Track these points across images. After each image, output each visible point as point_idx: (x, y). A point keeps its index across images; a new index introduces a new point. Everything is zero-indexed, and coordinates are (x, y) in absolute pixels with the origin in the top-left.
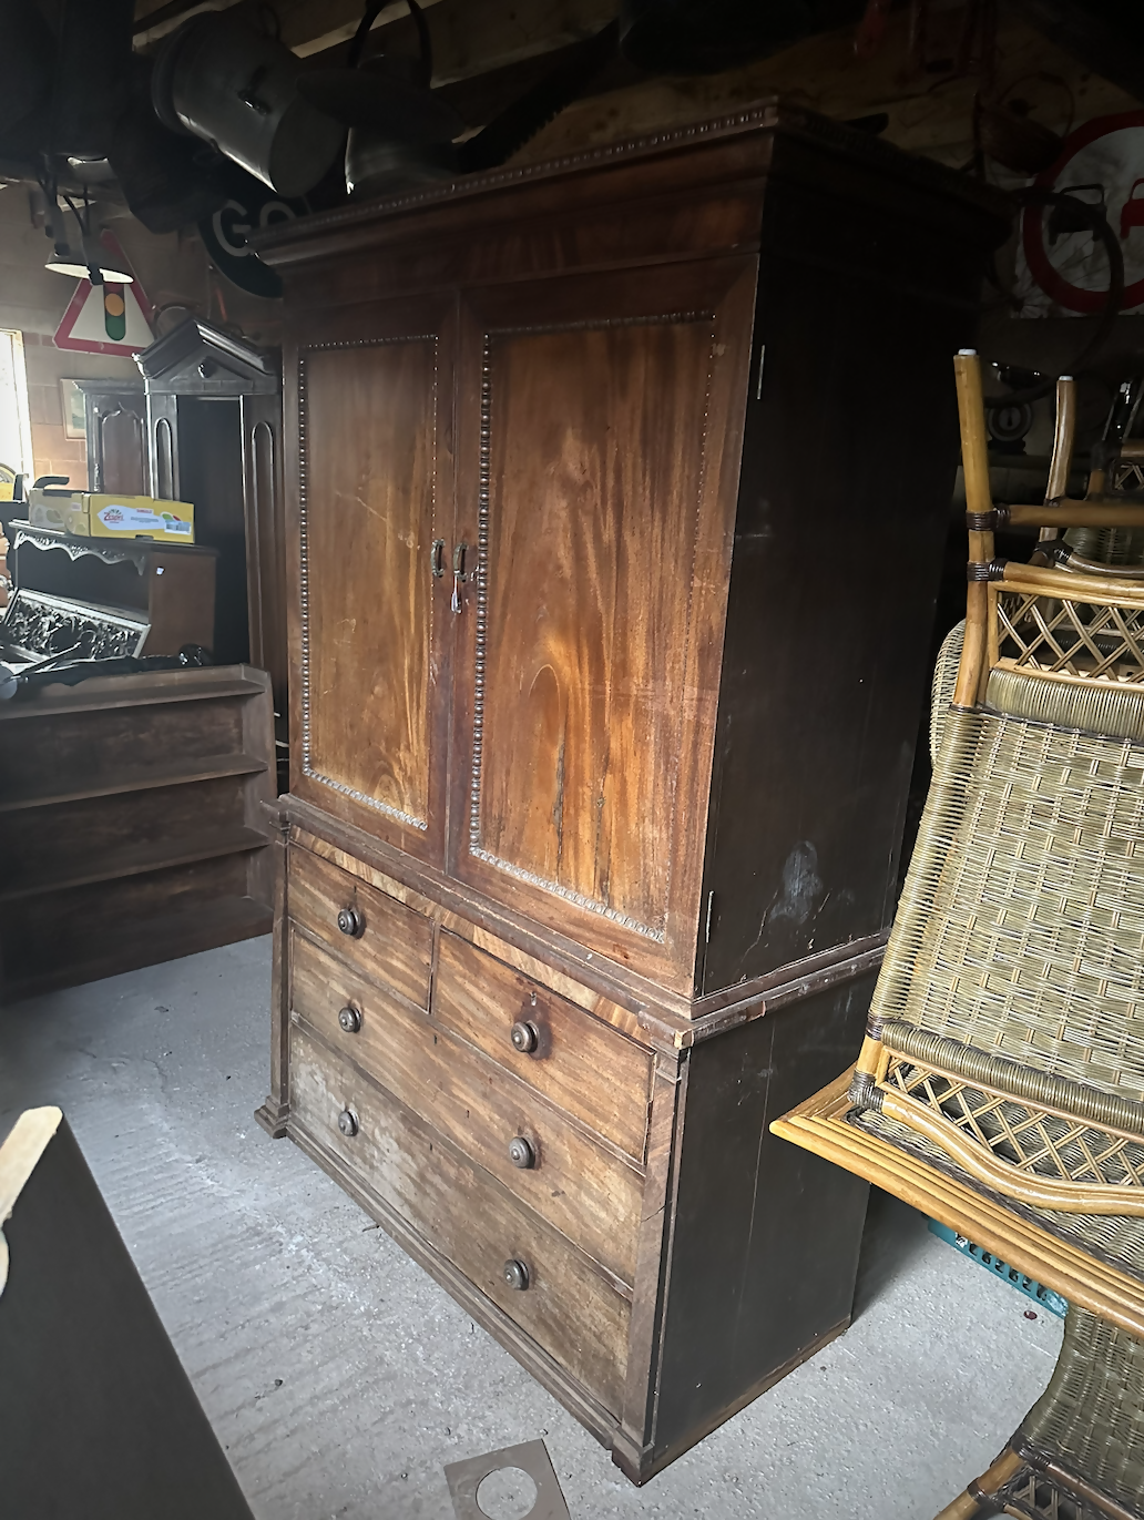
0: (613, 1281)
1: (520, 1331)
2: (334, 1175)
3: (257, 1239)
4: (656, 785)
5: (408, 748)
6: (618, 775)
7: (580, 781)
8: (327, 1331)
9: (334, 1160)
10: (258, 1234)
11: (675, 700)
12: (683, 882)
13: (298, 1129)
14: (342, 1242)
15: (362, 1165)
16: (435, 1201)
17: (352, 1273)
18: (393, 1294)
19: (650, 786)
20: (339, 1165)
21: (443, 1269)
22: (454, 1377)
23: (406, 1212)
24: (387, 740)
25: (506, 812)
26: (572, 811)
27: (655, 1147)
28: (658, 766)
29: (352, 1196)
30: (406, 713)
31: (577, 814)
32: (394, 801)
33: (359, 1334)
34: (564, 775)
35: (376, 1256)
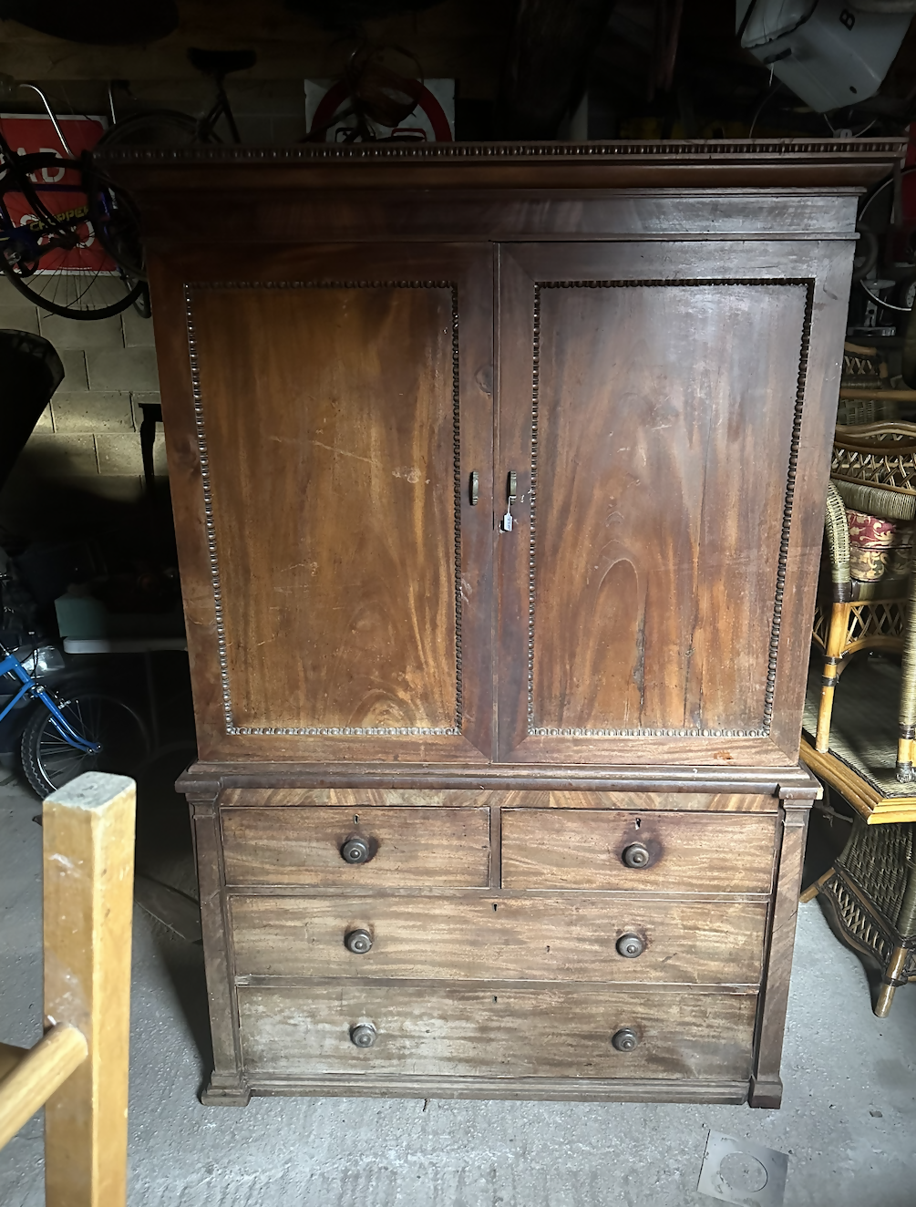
0: (733, 990)
1: (625, 1082)
2: (350, 1092)
3: (362, 1181)
4: (751, 626)
5: (419, 667)
6: (709, 629)
7: (664, 640)
8: (514, 1188)
9: (339, 1080)
10: (357, 1177)
11: (770, 561)
12: (788, 687)
13: (268, 1082)
14: (424, 1130)
15: (387, 1063)
16: (503, 1040)
17: (466, 1142)
18: (510, 1131)
19: (745, 628)
20: (349, 1081)
21: (527, 1087)
22: (622, 1141)
23: (462, 1069)
24: (382, 667)
25: (571, 688)
26: (656, 668)
27: (784, 876)
28: (753, 612)
29: (383, 1094)
30: (414, 637)
31: (662, 667)
32: (398, 721)
33: (534, 1172)
34: (645, 643)
35: (459, 1118)
